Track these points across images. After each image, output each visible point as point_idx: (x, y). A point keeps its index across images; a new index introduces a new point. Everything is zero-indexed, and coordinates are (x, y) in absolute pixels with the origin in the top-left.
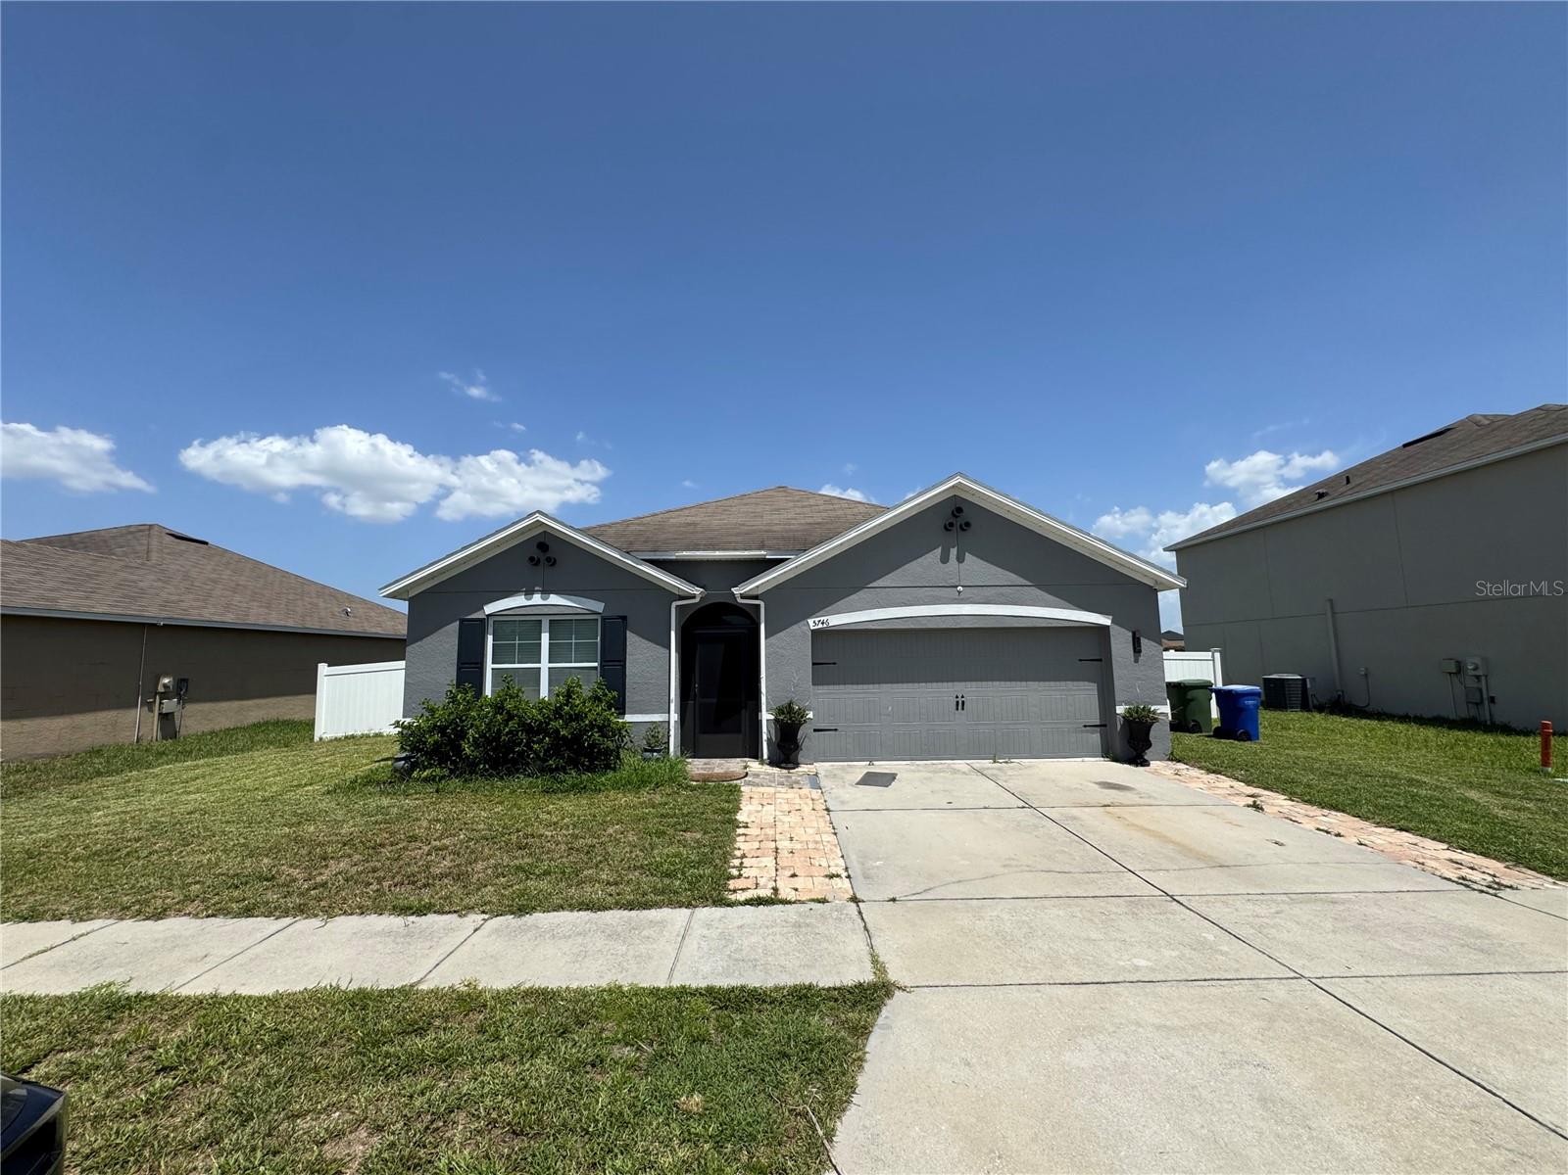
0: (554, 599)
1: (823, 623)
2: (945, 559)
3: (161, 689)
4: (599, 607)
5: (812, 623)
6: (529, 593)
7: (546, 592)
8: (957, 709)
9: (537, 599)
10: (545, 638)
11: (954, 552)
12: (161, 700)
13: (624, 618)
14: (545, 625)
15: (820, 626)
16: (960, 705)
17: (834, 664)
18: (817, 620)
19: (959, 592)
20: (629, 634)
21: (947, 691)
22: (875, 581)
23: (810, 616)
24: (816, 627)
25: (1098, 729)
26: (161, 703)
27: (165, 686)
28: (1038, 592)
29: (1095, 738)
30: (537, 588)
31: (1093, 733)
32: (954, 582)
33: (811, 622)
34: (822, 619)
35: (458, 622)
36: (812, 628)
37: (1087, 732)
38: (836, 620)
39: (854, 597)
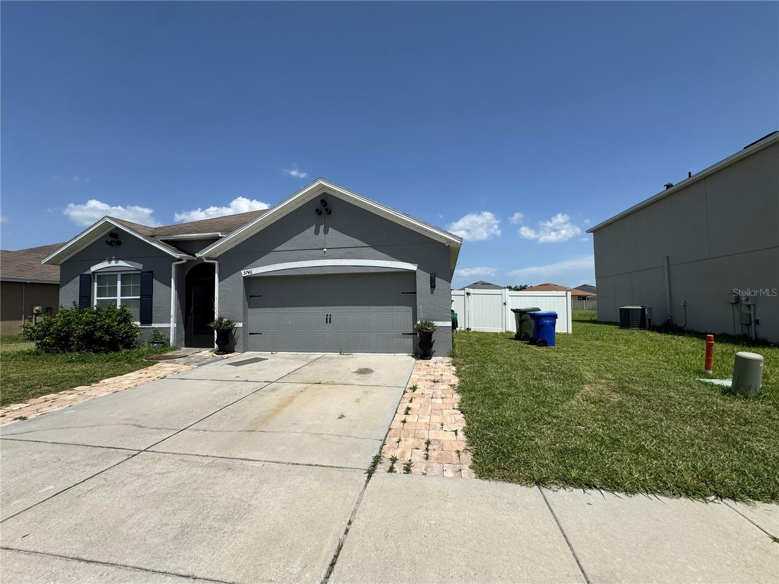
0: (121, 263)
1: (249, 273)
2: (317, 232)
3: (35, 312)
4: (140, 266)
5: (243, 273)
6: (110, 260)
7: (117, 260)
8: (327, 323)
9: (113, 263)
10: (119, 283)
11: (322, 227)
12: (36, 316)
13: (152, 272)
14: (119, 277)
15: (247, 274)
16: (328, 320)
17: (261, 296)
18: (246, 271)
19: (325, 252)
20: (154, 281)
21: (320, 312)
22: (274, 248)
23: (242, 268)
24: (245, 275)
25: (412, 336)
26: (36, 318)
27: (37, 310)
28: (371, 250)
29: (409, 342)
30: (113, 257)
31: (408, 339)
32: (321, 246)
33: (242, 272)
34: (248, 270)
35: (79, 277)
36: (243, 276)
37: (404, 337)
38: (256, 271)
39: (266, 257)
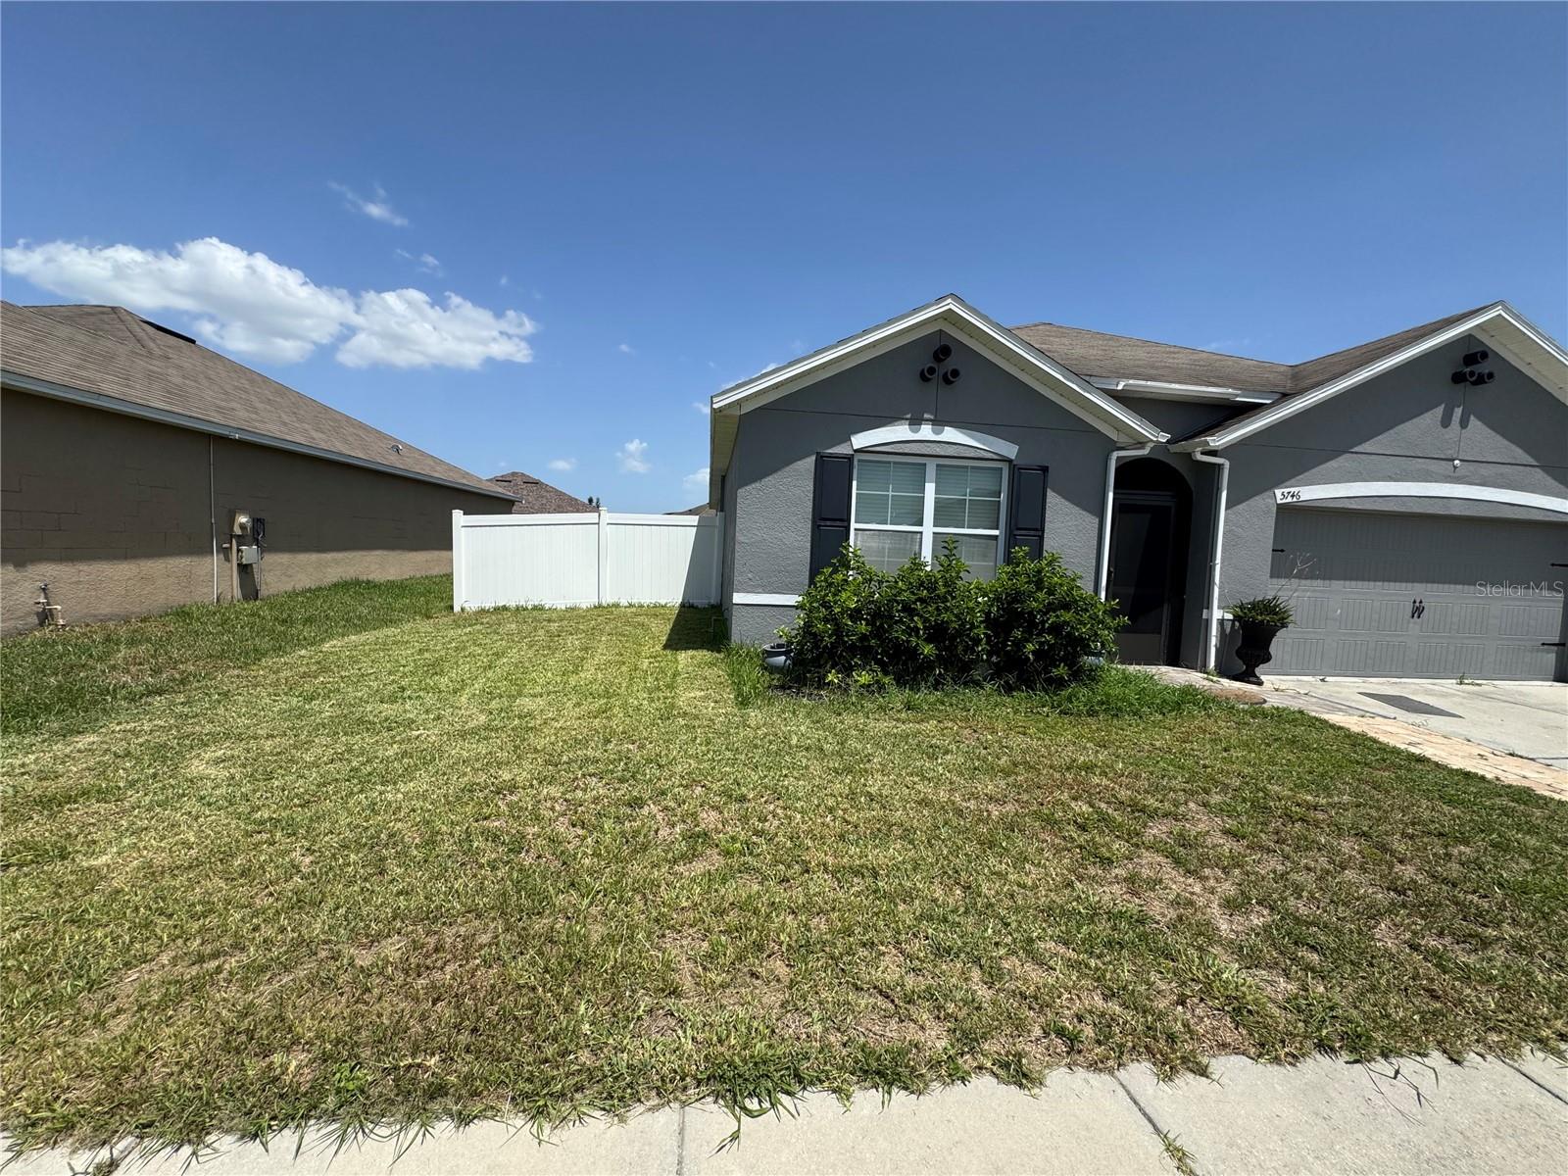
0: (950, 434)
1: (1293, 496)
2: (1446, 422)
3: (237, 531)
4: (1011, 451)
5: (1281, 495)
6: (916, 422)
7: (939, 423)
8: (1413, 616)
9: (926, 432)
10: (930, 489)
11: (1458, 412)
12: (239, 545)
13: (1045, 469)
14: (931, 470)
15: (1289, 500)
16: (1418, 611)
18: (1286, 490)
19: (1455, 467)
20: (1050, 494)
21: (1405, 593)
22: (1360, 444)
23: (1278, 484)
24: (1284, 501)
25: (1556, 648)
26: (239, 550)
27: (242, 527)
28: (1539, 474)
29: (1550, 658)
30: (926, 416)
31: (1548, 653)
32: (1449, 453)
33: (1278, 492)
34: (1292, 490)
35: (814, 458)
36: (1279, 502)
37: (1543, 651)
38: (1310, 493)
39: (1333, 464)
